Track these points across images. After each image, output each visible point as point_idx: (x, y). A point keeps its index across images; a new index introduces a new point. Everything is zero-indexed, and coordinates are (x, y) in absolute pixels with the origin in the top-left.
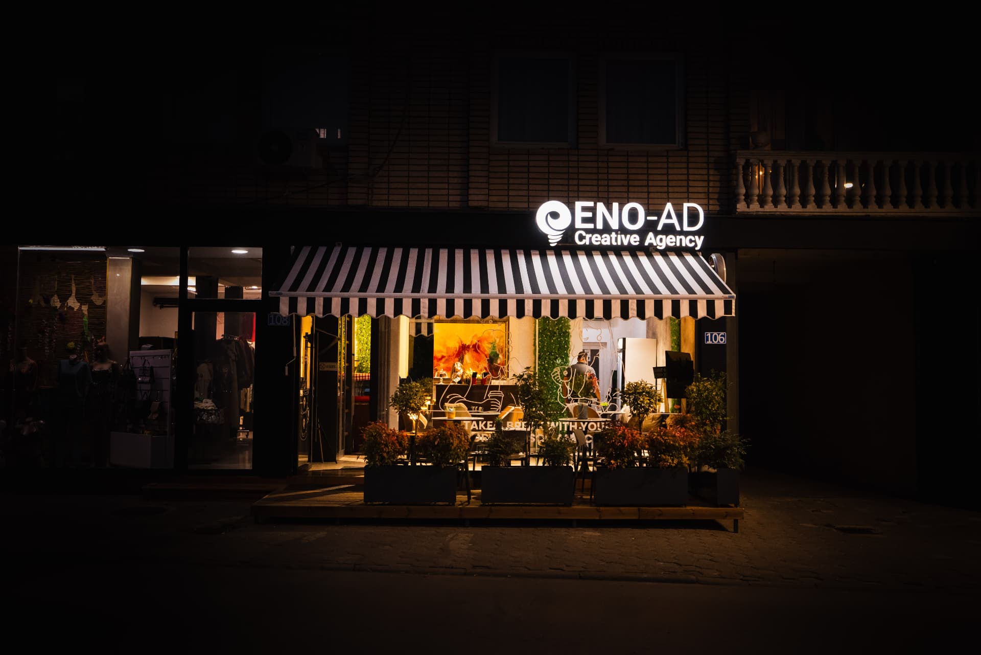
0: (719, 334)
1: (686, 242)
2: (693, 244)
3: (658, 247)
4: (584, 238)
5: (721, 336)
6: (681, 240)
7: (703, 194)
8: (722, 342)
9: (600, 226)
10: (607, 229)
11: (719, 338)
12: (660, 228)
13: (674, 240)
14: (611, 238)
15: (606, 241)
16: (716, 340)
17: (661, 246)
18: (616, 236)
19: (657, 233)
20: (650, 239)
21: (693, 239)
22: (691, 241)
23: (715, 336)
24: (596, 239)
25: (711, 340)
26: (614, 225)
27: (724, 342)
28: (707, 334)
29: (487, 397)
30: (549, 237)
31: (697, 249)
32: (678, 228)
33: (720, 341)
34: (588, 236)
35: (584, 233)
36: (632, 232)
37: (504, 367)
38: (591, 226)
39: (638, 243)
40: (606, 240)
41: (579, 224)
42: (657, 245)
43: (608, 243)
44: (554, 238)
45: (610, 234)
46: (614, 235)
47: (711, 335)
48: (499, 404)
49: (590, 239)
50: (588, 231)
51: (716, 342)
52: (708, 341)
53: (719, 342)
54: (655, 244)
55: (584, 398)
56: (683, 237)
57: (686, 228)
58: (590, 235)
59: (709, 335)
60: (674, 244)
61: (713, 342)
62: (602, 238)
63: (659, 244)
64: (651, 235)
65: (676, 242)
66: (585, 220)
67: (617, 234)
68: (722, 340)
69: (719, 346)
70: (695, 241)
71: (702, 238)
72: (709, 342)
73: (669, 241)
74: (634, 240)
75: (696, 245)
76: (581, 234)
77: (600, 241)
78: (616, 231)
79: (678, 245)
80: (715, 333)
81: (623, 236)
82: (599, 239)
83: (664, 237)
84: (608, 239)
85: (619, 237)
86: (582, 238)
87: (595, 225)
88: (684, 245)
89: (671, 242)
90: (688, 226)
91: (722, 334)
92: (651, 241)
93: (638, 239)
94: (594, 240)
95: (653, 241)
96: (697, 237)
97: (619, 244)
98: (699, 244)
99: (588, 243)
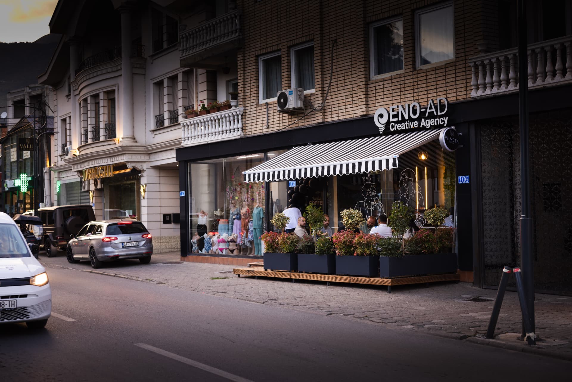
0: (465, 177)
1: (439, 121)
2: (443, 122)
6: (437, 121)
7: (464, 88)
9: (400, 119)
10: (404, 120)
11: (465, 180)
12: (427, 115)
13: (434, 122)
14: (405, 125)
16: (464, 181)
17: (428, 126)
20: (423, 123)
21: (443, 120)
22: (442, 121)
25: (462, 181)
26: (407, 117)
30: (380, 128)
31: (445, 125)
32: (435, 114)
38: (396, 119)
39: (417, 126)
41: (392, 120)
43: (404, 128)
44: (382, 129)
45: (405, 123)
46: (406, 123)
47: (462, 178)
49: (396, 126)
50: (395, 123)
51: (464, 182)
54: (425, 126)
56: (438, 119)
57: (439, 114)
58: (396, 125)
60: (434, 124)
62: (401, 126)
63: (427, 125)
64: (423, 120)
65: (435, 123)
68: (467, 180)
70: (444, 121)
71: (447, 118)
72: (461, 183)
73: (432, 122)
74: (415, 124)
75: (444, 123)
76: (392, 125)
77: (401, 128)
78: (407, 120)
79: (436, 124)
80: (464, 177)
81: (410, 123)
82: (400, 127)
83: (429, 120)
84: (404, 126)
85: (409, 123)
86: (393, 127)
87: (398, 119)
88: (438, 124)
89: (433, 123)
90: (440, 112)
91: (467, 176)
92: (423, 124)
93: (417, 124)
94: (398, 127)
95: (424, 124)
96: (444, 118)
97: (409, 128)
98: (446, 122)
99: (395, 130)
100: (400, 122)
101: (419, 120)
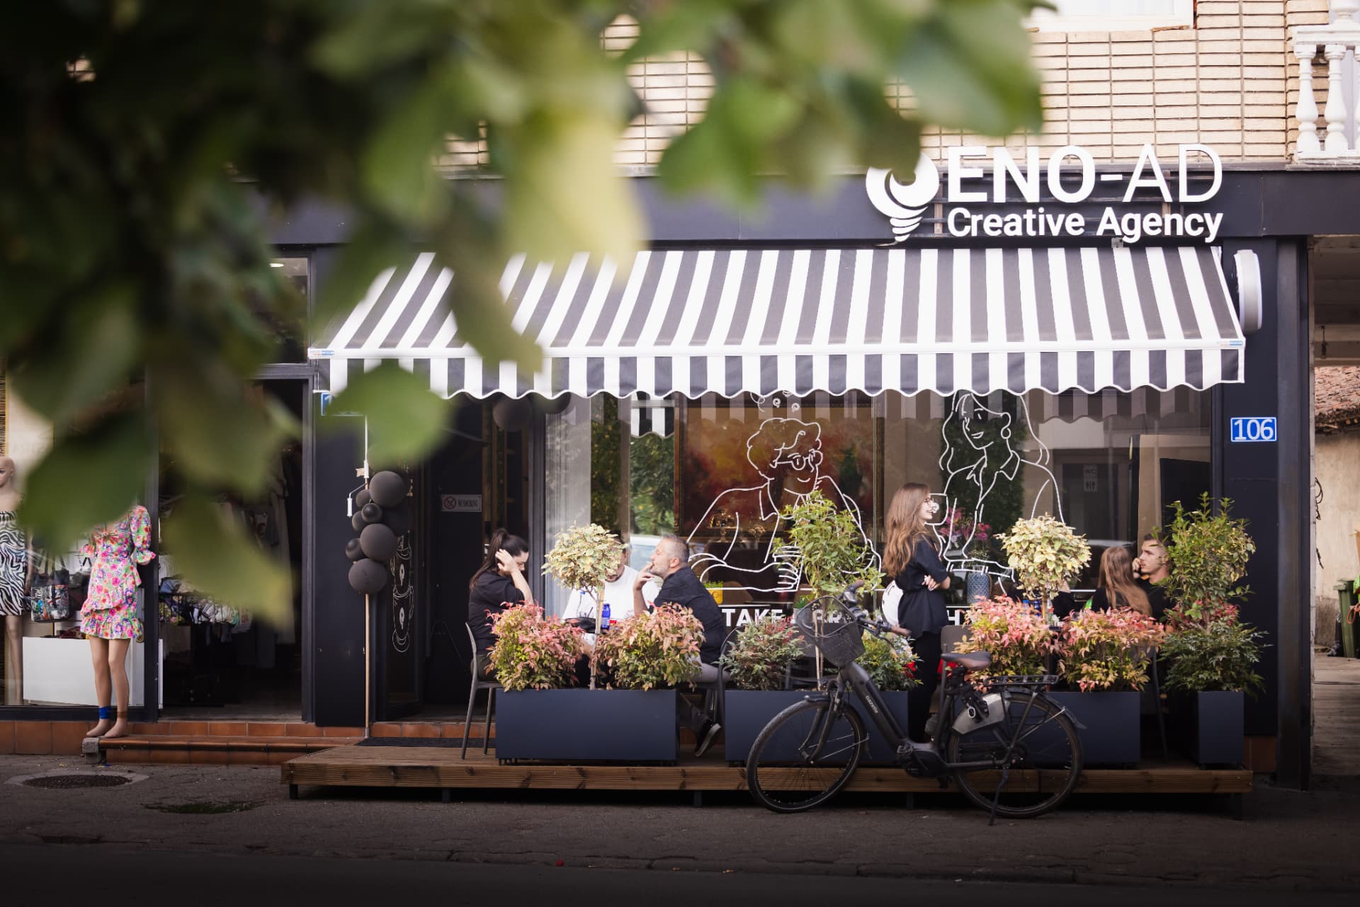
0: (1260, 421)
1: (1184, 225)
2: (1200, 230)
3: (1126, 239)
4: (968, 222)
5: (1266, 425)
6: (1174, 222)
7: (1231, 121)
8: (1267, 439)
9: (1000, 196)
10: (1016, 203)
11: (1261, 429)
12: (1128, 197)
13: (1158, 223)
14: (1024, 223)
15: (1013, 228)
16: (1254, 434)
17: (1131, 237)
18: (1034, 216)
19: (1121, 209)
20: (1108, 220)
21: (1200, 220)
22: (1195, 225)
23: (1254, 425)
24: (992, 224)
25: (1245, 434)
26: (1031, 192)
27: (1273, 438)
28: (1234, 421)
29: (770, 559)
30: (893, 222)
31: (1208, 240)
32: (1167, 197)
33: (1263, 436)
34: (975, 219)
35: (966, 213)
36: (1069, 208)
37: (805, 497)
38: (981, 197)
39: (1081, 231)
40: (1014, 225)
41: (955, 194)
42: (1124, 234)
43: (1018, 232)
44: (903, 224)
45: (1022, 213)
46: (1030, 215)
47: (1245, 423)
48: (796, 574)
49: (980, 224)
50: (974, 207)
51: (1254, 439)
52: (1238, 436)
53: (1260, 438)
54: (1118, 232)
55: (974, 559)
56: (1178, 217)
57: (1184, 197)
58: (980, 217)
59: (1240, 422)
60: (1158, 231)
61: (1248, 438)
62: (1005, 223)
63: (1127, 231)
64: (1109, 212)
65: (1162, 228)
66: (967, 184)
67: (1036, 212)
68: (1267, 433)
69: (1261, 445)
70: (1204, 225)
71: (1219, 216)
72: (1241, 439)
73: (1149, 223)
74: (1074, 224)
75: (1207, 232)
76: (959, 216)
77: (1002, 229)
78: (1034, 206)
79: (1168, 232)
80: (1253, 420)
81: (1050, 217)
82: (999, 224)
83: (1137, 217)
84: (1018, 224)
85: (1041, 218)
86: (961, 222)
87: (991, 195)
88: (1180, 232)
89: (1153, 228)
90: (1190, 192)
91: (1269, 419)
92: (1109, 227)
93: (1081, 222)
94: (987, 226)
95: (1114, 226)
96: (1208, 216)
97: (1042, 232)
98: (1214, 229)
99: (974, 234)
100: (1001, 209)
101: (1090, 208)
